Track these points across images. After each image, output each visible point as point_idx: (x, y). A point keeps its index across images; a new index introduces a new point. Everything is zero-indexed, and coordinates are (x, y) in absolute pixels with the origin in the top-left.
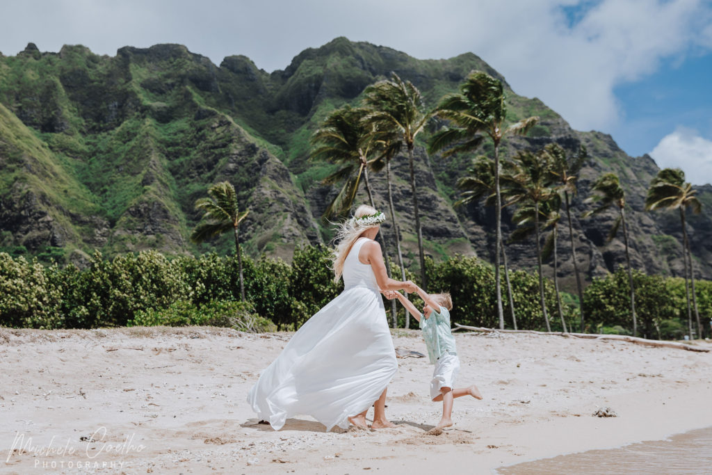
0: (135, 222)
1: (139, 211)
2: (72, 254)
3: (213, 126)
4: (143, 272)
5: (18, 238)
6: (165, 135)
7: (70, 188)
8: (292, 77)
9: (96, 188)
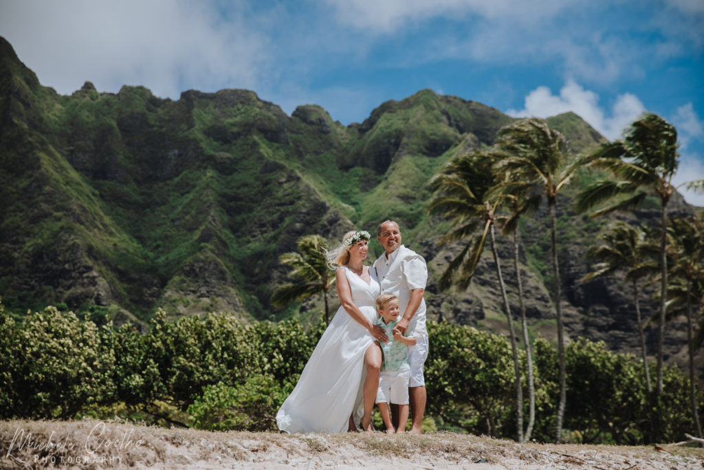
0: (188, 282)
1: (194, 270)
2: (118, 315)
3: (281, 181)
4: (213, 339)
5: (59, 294)
6: (226, 188)
7: (119, 242)
8: (370, 131)
9: (148, 243)
